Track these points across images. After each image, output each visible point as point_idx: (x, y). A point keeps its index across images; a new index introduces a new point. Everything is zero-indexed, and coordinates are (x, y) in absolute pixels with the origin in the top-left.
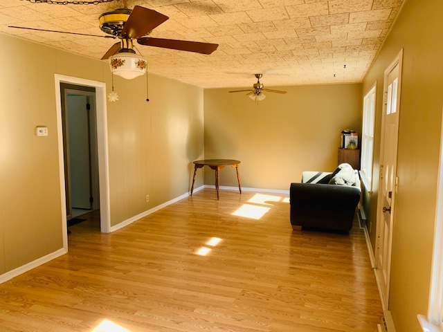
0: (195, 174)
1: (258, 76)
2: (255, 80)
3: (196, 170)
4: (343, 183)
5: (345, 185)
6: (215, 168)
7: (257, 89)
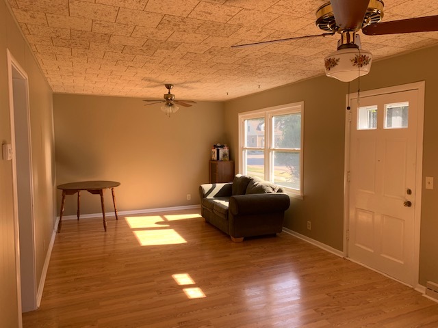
0: (63, 203)
1: (168, 87)
2: (166, 91)
3: (64, 198)
4: (271, 190)
5: (273, 193)
6: (99, 192)
7: (169, 100)
